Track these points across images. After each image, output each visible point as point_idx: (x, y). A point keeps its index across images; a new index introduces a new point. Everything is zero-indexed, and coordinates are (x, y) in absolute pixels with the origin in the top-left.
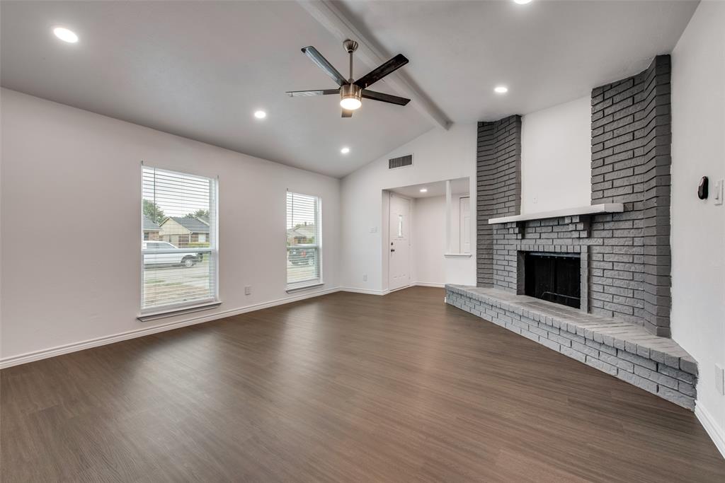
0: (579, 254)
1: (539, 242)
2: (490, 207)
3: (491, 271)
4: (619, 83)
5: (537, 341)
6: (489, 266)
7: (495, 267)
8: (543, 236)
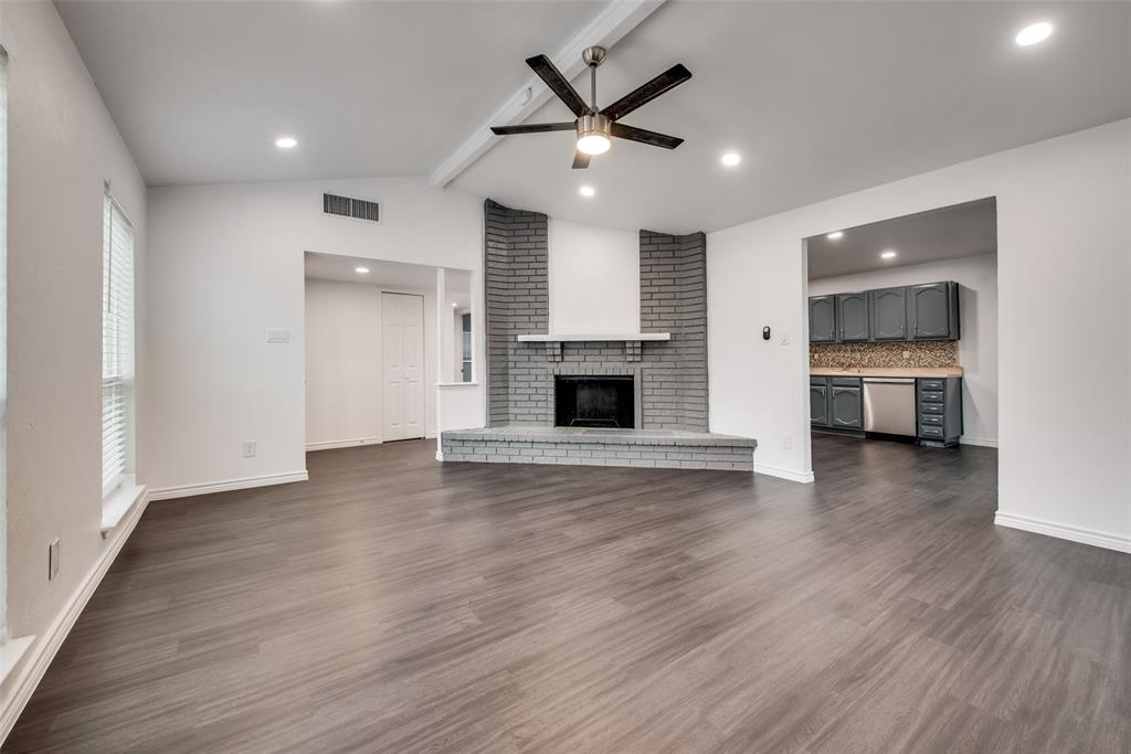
0: (633, 377)
1: (582, 364)
2: (504, 319)
3: (505, 404)
4: (663, 236)
5: (628, 465)
6: (505, 398)
7: (510, 398)
8: (588, 358)
